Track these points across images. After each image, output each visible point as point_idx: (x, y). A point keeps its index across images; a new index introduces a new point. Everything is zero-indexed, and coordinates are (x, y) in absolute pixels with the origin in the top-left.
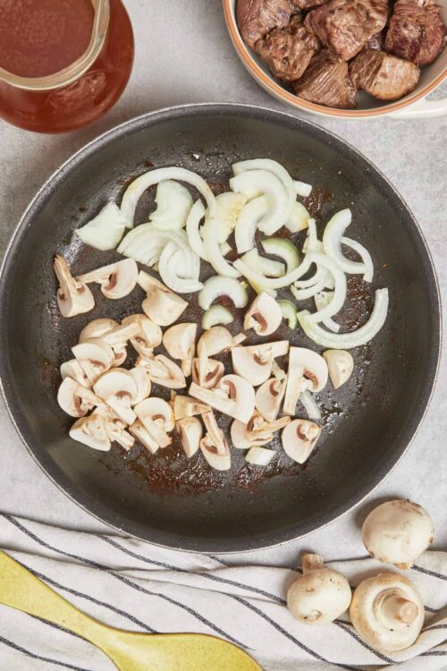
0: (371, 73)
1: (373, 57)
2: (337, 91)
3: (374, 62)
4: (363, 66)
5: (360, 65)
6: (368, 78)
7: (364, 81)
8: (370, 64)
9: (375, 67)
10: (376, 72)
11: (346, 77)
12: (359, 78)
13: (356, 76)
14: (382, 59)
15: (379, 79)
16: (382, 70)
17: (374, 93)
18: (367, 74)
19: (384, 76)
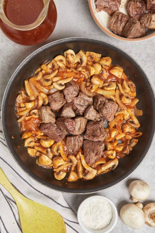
0: (149, 22)
1: (148, 17)
2: (139, 31)
3: (149, 18)
4: (145, 21)
5: (144, 20)
6: (148, 24)
7: (147, 25)
8: (147, 19)
9: (149, 20)
10: (150, 21)
11: (140, 26)
12: (145, 25)
13: (144, 24)
14: (151, 16)
15: (152, 23)
16: (152, 20)
17: (152, 28)
18: (147, 22)
19: (154, 21)
